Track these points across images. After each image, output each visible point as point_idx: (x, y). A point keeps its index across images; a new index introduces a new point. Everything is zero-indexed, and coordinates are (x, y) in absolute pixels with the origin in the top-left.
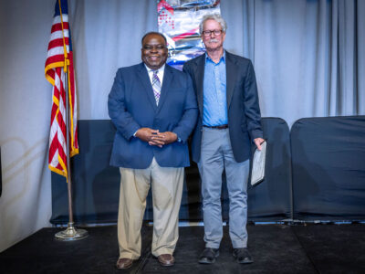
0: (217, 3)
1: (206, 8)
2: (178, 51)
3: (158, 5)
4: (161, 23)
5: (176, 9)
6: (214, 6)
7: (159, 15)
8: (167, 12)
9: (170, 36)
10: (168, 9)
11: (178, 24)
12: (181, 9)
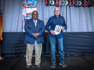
0: (36, 6)
1: (33, 7)
2: (27, 17)
3: (22, 6)
4: (23, 10)
5: (26, 8)
6: (35, 7)
7: (23, 9)
8: (24, 8)
9: (25, 14)
10: (25, 7)
11: (27, 11)
12: (28, 8)
